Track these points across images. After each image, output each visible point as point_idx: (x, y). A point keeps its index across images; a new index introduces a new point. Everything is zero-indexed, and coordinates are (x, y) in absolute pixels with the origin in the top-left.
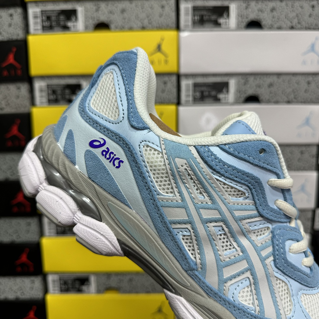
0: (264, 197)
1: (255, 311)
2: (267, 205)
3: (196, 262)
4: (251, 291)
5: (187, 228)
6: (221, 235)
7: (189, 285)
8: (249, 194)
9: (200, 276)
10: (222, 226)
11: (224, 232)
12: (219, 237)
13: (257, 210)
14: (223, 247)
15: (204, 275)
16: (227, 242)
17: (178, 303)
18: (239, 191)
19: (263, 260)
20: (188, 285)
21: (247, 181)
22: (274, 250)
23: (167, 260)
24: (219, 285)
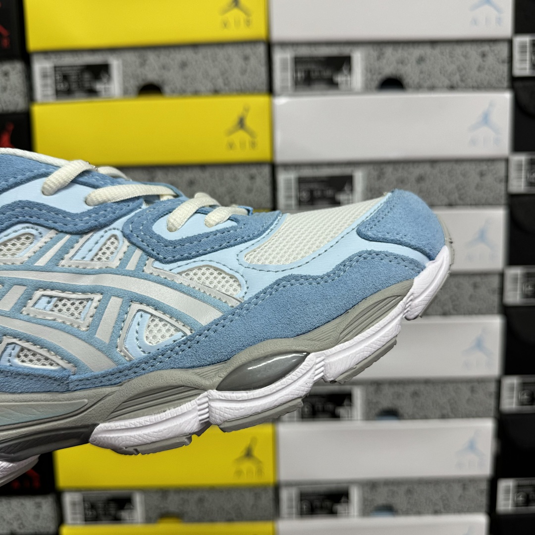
0: (58, 212)
1: (185, 334)
2: (73, 216)
3: (62, 367)
4: (161, 320)
5: (8, 344)
6: (56, 306)
7: (86, 401)
8: (37, 230)
9: (83, 376)
10: (43, 296)
11: (55, 299)
12: (56, 309)
13: (67, 233)
14: (72, 315)
15: (87, 370)
16: (73, 304)
17: (104, 435)
18: (18, 238)
19: (138, 273)
20: (84, 402)
21: (9, 218)
22: (144, 250)
23: (37, 405)
24: (112, 359)
